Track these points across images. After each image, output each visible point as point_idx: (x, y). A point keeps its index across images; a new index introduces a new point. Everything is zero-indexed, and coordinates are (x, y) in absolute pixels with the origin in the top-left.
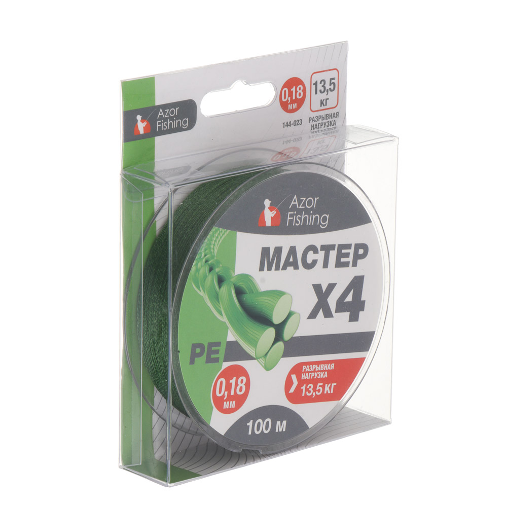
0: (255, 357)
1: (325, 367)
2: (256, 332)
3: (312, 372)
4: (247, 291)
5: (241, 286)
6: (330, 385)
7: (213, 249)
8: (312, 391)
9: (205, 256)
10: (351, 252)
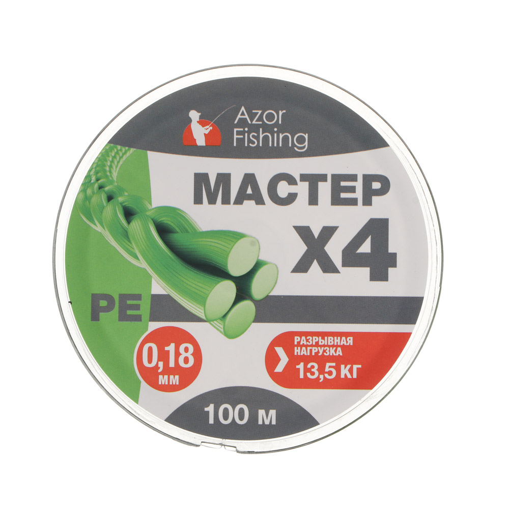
0: (204, 318)
1: (336, 341)
2: (200, 285)
3: (312, 346)
4: (177, 229)
6: (349, 366)
7: (110, 172)
8: (317, 373)
9: (98, 180)
10: (359, 185)
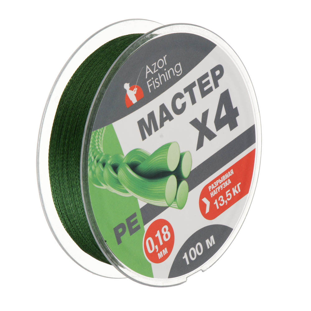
0: (167, 205)
1: (226, 176)
2: (160, 187)
3: (217, 187)
4: (140, 162)
5: (133, 161)
6: (235, 187)
7: (99, 148)
8: (224, 201)
9: (95, 158)
